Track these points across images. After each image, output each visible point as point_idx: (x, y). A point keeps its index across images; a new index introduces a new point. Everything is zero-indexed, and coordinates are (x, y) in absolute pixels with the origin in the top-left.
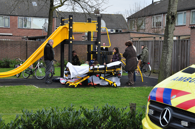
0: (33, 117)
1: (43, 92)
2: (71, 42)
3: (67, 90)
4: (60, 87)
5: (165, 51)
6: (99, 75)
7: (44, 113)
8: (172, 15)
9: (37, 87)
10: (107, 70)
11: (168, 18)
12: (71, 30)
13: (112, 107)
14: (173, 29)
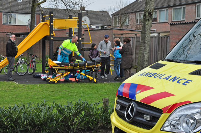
0: (4, 113)
1: (23, 88)
2: (52, 38)
3: (47, 86)
4: (40, 83)
5: (142, 47)
6: (79, 71)
7: (15, 108)
8: (149, 12)
9: (17, 83)
10: (87, 66)
11: (145, 15)
12: (52, 27)
13: (85, 103)
14: (150, 25)
